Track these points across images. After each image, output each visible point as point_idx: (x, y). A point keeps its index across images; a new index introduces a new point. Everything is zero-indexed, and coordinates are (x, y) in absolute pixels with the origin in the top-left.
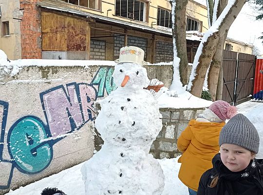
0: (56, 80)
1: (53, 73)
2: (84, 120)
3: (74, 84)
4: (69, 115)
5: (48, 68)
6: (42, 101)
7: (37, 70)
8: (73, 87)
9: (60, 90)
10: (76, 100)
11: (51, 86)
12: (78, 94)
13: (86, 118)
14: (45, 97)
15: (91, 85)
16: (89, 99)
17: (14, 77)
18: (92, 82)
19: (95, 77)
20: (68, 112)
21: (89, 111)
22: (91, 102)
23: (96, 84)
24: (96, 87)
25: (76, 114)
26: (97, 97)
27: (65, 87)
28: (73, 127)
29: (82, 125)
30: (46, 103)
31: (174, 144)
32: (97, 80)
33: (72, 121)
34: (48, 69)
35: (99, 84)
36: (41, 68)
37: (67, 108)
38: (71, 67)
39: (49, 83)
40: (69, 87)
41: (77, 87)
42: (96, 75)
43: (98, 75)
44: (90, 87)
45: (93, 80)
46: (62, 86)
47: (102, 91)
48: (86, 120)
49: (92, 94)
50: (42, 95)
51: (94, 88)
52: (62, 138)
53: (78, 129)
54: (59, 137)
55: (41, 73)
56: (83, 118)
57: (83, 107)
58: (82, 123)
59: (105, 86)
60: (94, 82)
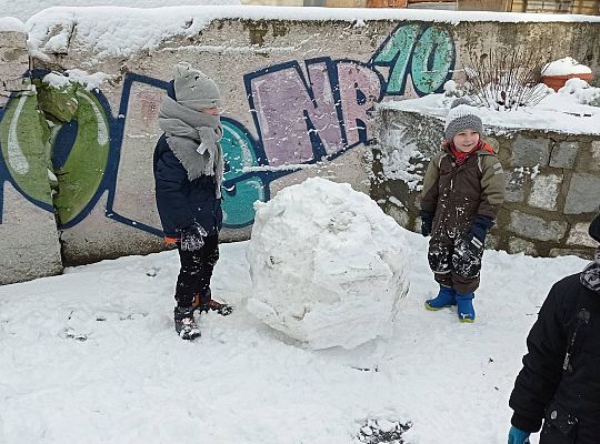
0: (278, 50)
1: (275, 35)
2: (345, 141)
3: (327, 60)
4: (310, 125)
5: (264, 23)
6: (249, 91)
7: (241, 26)
8: (321, 67)
9: (291, 73)
10: (328, 96)
11: (268, 62)
12: (334, 82)
13: (352, 138)
14: (256, 84)
15: (369, 65)
16: (361, 97)
17: (191, 40)
18: (374, 57)
19: (382, 47)
20: (308, 121)
21: (360, 123)
22: (368, 104)
23: (383, 64)
24: (384, 71)
25: (326, 126)
26: (384, 93)
27: (303, 65)
28: (319, 152)
29: (339, 154)
30: (257, 97)
31: (553, 223)
32: (386, 55)
33: (315, 139)
34: (265, 25)
35: (391, 64)
36: (248, 23)
37: (306, 113)
38: (318, 24)
39: (265, 55)
40: (312, 67)
41: (332, 67)
42: (386, 41)
43: (390, 43)
44: (366, 71)
45: (377, 54)
46: (294, 64)
47: (400, 82)
48: (350, 143)
49: (371, 84)
50: (248, 78)
51: (377, 72)
52: (290, 172)
53: (330, 159)
54: (283, 167)
55: (247, 33)
56: (344, 136)
57: (345, 113)
58: (341, 146)
59: (409, 70)
60: (378, 59)
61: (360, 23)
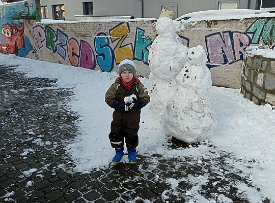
0: (215, 29)
1: (214, 25)
2: (235, 58)
3: (230, 32)
4: (223, 52)
5: (211, 21)
6: (206, 41)
7: (205, 23)
8: (228, 34)
9: (218, 36)
10: (230, 43)
11: (212, 33)
12: (232, 39)
13: (238, 57)
14: (208, 39)
15: (244, 33)
16: (241, 44)
17: (193, 27)
18: (247, 31)
19: (250, 27)
20: (223, 51)
21: (240, 53)
22: (244, 47)
23: (250, 33)
24: (251, 36)
25: (229, 53)
26: (250, 43)
27: (222, 33)
28: (226, 61)
29: (233, 62)
30: (208, 42)
32: (251, 30)
33: (225, 57)
35: (254, 33)
36: (207, 22)
37: (222, 48)
38: (227, 21)
39: (211, 30)
40: (225, 34)
41: (231, 34)
42: (252, 25)
43: (253, 26)
44: (243, 35)
45: (248, 29)
46: (219, 33)
47: (257, 39)
48: (237, 59)
49: (246, 40)
50: (206, 37)
51: (248, 36)
52: (216, 66)
53: (229, 64)
54: (214, 64)
55: (207, 24)
56: (235, 56)
57: (235, 49)
58: (234, 60)
59: (261, 35)
60: (248, 31)
61: (242, 19)
